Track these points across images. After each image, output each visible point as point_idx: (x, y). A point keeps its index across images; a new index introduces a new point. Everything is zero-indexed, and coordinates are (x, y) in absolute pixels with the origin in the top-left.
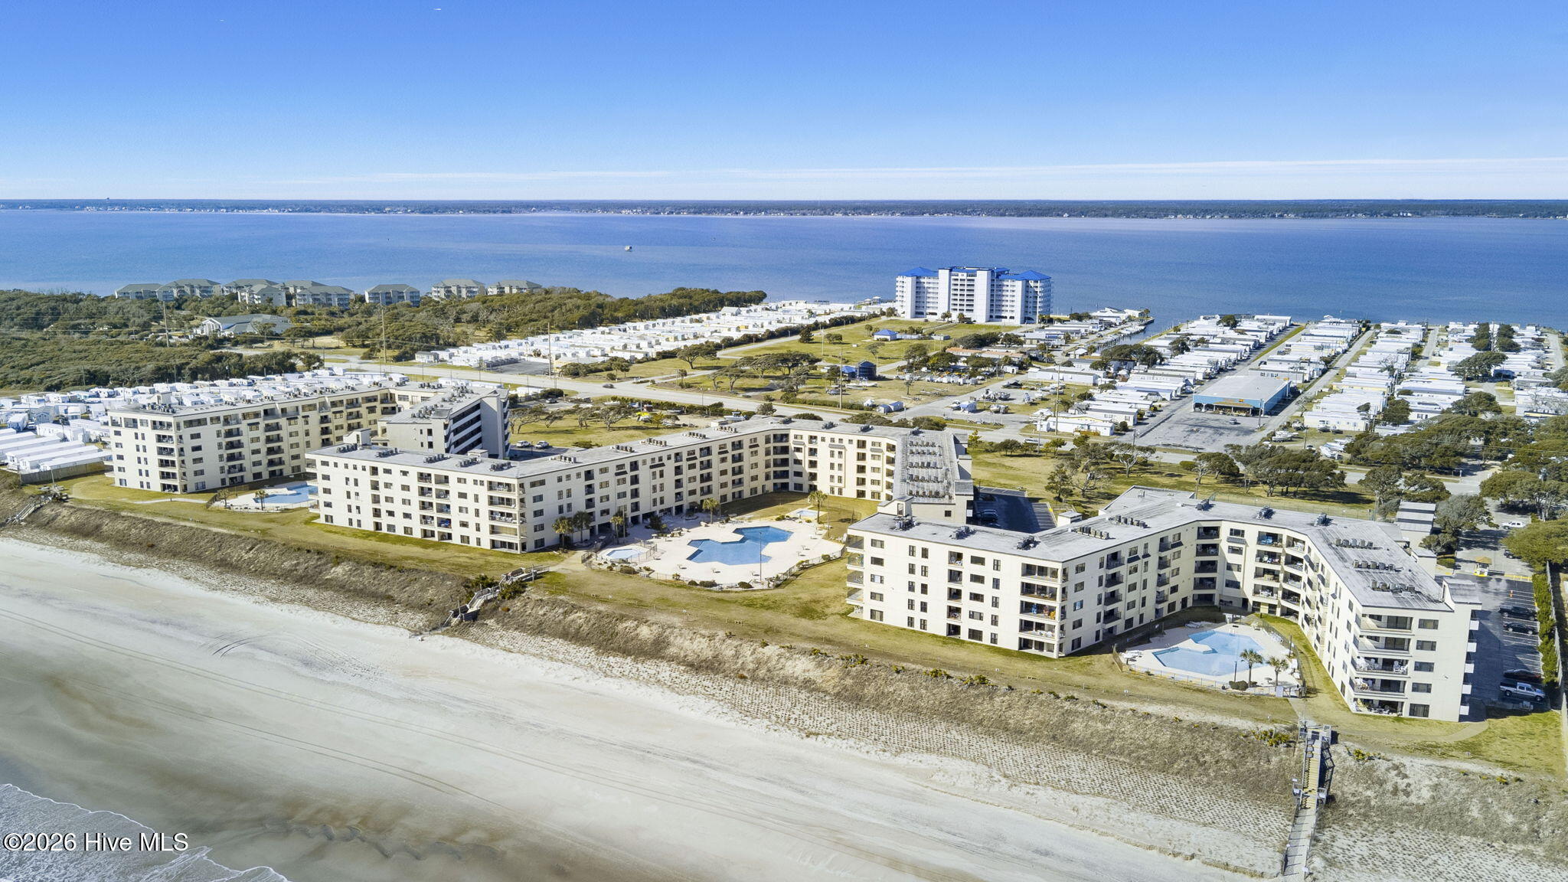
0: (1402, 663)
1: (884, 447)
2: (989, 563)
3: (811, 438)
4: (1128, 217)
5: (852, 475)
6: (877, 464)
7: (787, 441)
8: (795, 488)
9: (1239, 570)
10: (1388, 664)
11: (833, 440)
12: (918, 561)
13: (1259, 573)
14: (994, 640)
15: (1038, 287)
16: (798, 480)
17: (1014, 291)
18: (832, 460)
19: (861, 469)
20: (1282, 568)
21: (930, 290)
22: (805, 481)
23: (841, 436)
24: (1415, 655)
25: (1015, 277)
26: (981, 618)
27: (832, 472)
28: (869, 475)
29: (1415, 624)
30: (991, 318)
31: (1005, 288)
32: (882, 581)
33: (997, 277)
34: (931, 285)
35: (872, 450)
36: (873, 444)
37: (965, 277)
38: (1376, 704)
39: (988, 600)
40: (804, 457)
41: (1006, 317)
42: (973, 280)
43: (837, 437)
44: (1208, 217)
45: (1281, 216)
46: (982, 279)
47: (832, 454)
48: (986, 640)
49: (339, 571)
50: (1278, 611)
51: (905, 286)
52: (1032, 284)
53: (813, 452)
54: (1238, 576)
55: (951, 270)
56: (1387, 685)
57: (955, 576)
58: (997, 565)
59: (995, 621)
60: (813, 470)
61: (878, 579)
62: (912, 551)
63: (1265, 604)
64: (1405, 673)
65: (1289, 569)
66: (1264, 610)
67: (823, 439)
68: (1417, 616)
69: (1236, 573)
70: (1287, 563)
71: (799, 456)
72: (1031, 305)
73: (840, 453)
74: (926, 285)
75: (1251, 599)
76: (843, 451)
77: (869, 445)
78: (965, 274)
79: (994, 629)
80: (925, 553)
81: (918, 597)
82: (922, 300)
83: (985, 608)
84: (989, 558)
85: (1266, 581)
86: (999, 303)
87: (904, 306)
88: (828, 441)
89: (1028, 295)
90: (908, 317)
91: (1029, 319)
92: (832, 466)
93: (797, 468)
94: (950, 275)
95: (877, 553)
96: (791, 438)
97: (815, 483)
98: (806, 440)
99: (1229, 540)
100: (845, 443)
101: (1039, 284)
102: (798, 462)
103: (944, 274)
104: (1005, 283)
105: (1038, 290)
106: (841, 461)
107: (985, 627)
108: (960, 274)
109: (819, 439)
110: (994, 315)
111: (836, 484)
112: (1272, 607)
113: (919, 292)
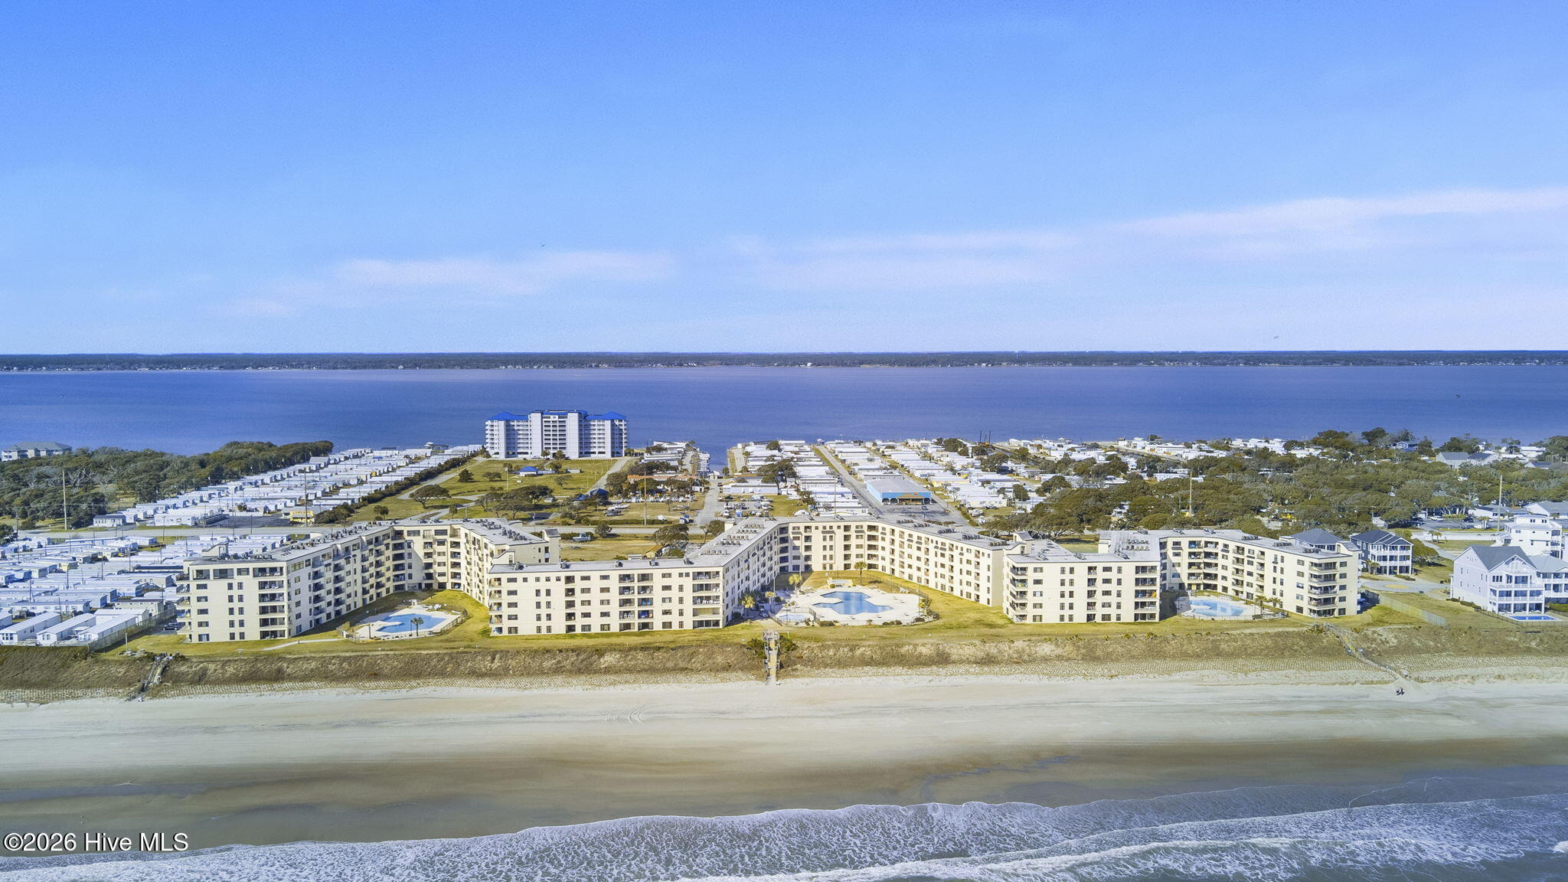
0: (1334, 587)
1: (865, 528)
2: (1115, 570)
3: (806, 528)
4: (462, 368)
5: (840, 553)
6: (860, 542)
7: (787, 533)
8: (794, 570)
9: (1179, 566)
10: (1326, 590)
11: (824, 528)
12: (1067, 577)
13: (1191, 565)
14: (1118, 618)
15: (623, 425)
16: (796, 562)
17: (602, 431)
18: (825, 543)
19: (847, 547)
20: (1203, 560)
21: (520, 432)
22: (801, 563)
23: (831, 524)
24: (1339, 582)
25: (601, 417)
26: (1110, 606)
27: (825, 553)
28: (853, 551)
29: (1338, 565)
30: (581, 454)
31: (592, 427)
32: (1041, 595)
33: (585, 418)
34: (520, 428)
35: (856, 532)
36: (857, 527)
37: (557, 419)
38: (1322, 612)
39: (1114, 593)
40: (801, 543)
41: (594, 453)
42: (564, 421)
43: (828, 525)
44: (535, 367)
45: (597, 366)
46: (572, 420)
47: (825, 539)
48: (1114, 619)
49: (609, 659)
50: (1202, 587)
51: (497, 430)
52: (617, 423)
53: (808, 538)
54: (1178, 570)
55: (542, 414)
56: (1327, 601)
57: (1091, 582)
58: (1120, 570)
59: (1119, 607)
60: (808, 553)
61: (1038, 594)
62: (1063, 571)
63: (1194, 584)
64: (1335, 592)
65: (1207, 560)
66: (1194, 588)
67: (817, 528)
68: (1338, 561)
69: (1177, 568)
70: (1205, 557)
71: (797, 543)
72: (617, 441)
73: (831, 537)
74: (516, 428)
75: (1186, 582)
76: (833, 535)
77: (853, 529)
78: (557, 416)
79: (1119, 611)
80: (1072, 570)
81: (1067, 600)
82: (512, 441)
83: (1113, 599)
84: (1115, 566)
85: (1194, 570)
86: (588, 441)
87: (497, 446)
88: (821, 529)
89: (616, 433)
90: (502, 457)
91: (618, 453)
92: (825, 548)
93: (795, 553)
94: (542, 418)
95: (1038, 576)
96: (790, 530)
97: (809, 563)
98: (802, 530)
99: (1173, 549)
100: (835, 529)
101: (623, 423)
102: (796, 548)
103: (535, 418)
104: (592, 423)
105: (623, 427)
106: (832, 543)
107: (1113, 611)
108: (552, 416)
109: (813, 529)
110: (584, 451)
111: (828, 561)
112: (1198, 585)
113: (511, 436)
